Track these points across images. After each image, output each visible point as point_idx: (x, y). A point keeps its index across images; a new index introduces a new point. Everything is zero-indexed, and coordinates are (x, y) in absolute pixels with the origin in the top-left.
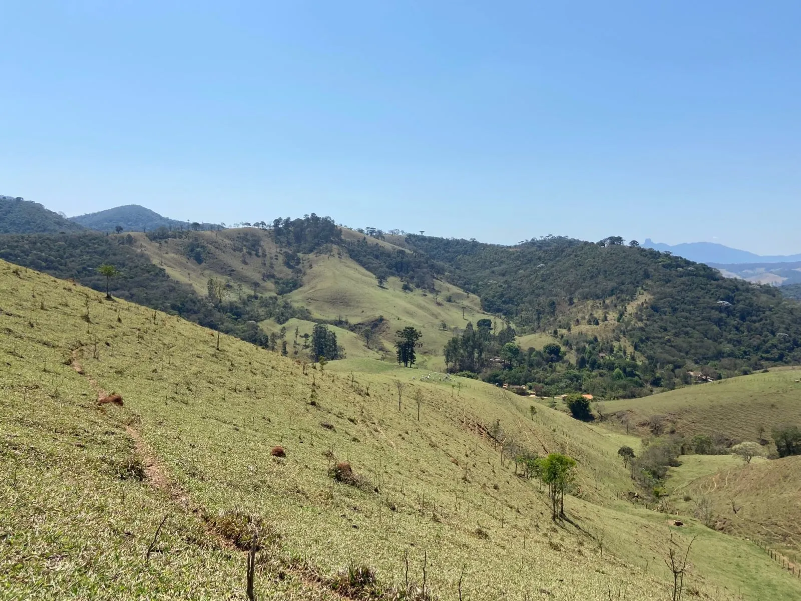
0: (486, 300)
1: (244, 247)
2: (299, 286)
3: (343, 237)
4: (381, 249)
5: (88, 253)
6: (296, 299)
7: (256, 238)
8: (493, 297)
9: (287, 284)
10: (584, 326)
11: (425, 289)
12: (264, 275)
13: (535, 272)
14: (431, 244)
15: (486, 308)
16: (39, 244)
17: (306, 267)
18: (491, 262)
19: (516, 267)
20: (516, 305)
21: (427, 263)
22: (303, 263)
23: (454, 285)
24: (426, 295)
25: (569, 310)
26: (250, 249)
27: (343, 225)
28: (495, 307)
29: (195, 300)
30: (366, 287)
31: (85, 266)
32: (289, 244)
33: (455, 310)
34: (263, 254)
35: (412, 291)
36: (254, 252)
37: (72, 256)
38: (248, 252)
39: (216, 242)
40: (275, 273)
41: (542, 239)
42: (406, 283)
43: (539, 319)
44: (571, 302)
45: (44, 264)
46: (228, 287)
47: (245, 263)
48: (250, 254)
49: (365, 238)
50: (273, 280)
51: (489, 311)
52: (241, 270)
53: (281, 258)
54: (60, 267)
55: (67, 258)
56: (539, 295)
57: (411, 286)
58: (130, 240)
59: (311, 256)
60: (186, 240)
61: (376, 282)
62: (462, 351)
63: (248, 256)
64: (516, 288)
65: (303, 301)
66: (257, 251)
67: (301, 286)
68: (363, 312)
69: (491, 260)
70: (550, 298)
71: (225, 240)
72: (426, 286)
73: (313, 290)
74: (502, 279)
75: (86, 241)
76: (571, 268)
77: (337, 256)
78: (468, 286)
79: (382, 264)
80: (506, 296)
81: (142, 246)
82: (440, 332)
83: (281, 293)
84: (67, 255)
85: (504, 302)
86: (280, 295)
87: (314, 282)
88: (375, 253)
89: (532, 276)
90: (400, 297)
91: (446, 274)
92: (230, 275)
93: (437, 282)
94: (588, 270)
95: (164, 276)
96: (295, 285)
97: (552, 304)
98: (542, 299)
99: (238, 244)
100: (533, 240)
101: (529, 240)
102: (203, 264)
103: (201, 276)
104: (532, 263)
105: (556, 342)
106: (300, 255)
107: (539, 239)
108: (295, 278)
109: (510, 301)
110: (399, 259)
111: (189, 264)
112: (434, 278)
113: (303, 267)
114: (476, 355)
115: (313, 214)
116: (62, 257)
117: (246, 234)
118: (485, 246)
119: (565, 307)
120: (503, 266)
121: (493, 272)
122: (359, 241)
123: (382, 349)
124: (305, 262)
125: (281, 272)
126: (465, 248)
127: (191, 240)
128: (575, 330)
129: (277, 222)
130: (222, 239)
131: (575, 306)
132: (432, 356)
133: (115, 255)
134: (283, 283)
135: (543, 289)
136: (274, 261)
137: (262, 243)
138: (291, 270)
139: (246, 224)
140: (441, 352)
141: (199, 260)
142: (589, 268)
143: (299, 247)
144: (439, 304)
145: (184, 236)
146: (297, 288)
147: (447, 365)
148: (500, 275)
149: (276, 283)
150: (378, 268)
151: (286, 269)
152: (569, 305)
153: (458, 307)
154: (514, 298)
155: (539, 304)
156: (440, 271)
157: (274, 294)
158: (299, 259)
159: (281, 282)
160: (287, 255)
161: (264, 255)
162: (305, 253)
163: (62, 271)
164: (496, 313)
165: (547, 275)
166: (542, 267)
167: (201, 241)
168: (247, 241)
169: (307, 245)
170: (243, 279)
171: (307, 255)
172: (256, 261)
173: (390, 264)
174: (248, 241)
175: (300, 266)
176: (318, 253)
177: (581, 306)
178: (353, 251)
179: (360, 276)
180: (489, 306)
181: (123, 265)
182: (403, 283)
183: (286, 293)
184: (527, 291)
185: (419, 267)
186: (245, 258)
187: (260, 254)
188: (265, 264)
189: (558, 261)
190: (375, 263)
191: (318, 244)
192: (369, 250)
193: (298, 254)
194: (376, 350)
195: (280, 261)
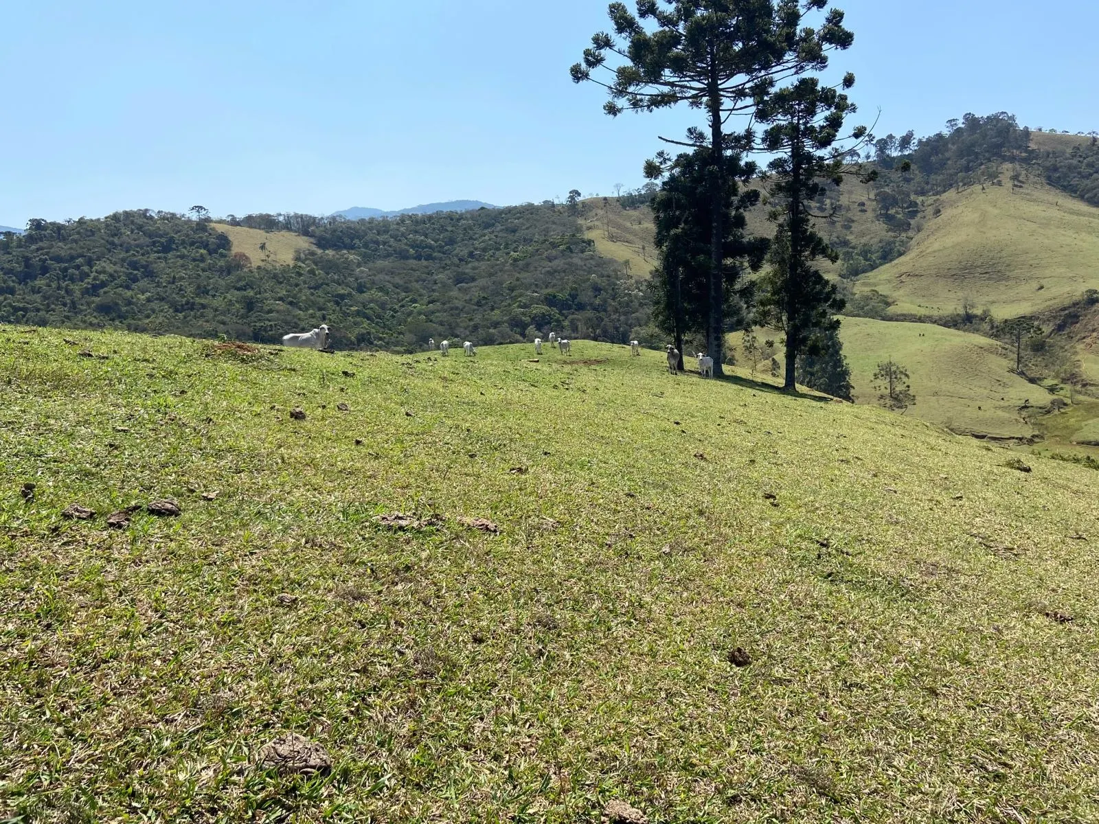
2: (896, 254)
9: (865, 253)
30: (1070, 233)
40: (850, 237)
53: (872, 206)
67: (900, 254)
68: (1042, 288)
77: (1008, 184)
83: (852, 274)
86: (850, 276)
96: (888, 255)
108: (892, 240)
115: (969, 116)
124: (927, 209)
125: (864, 232)
134: (859, 254)
136: (855, 214)
137: (840, 187)
138: (887, 226)
146: (891, 260)
149: (849, 254)
151: (878, 227)
158: (914, 205)
159: (857, 251)
160: (884, 200)
161: (837, 207)
162: (932, 193)
171: (935, 197)
175: (915, 218)
183: (864, 271)
193: (914, 197)
195: (870, 215)
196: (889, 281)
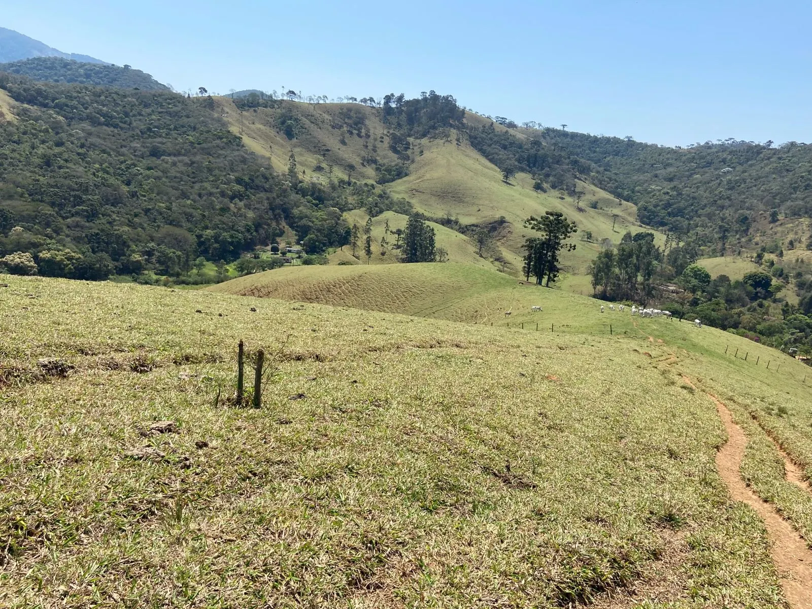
0: (645, 209)
1: (345, 125)
2: (404, 174)
3: (465, 121)
4: (511, 138)
6: (398, 190)
7: (360, 116)
8: (656, 206)
9: (389, 171)
10: (802, 252)
11: (563, 189)
12: (364, 159)
13: (718, 177)
14: (573, 141)
15: (645, 219)
17: (416, 153)
18: (652, 165)
19: (688, 171)
20: (687, 219)
21: (569, 158)
22: (413, 149)
23: (601, 188)
24: (563, 199)
25: (772, 228)
26: (351, 126)
27: (467, 109)
28: (657, 219)
30: (487, 180)
32: (399, 125)
33: (602, 219)
34: (366, 134)
35: (545, 191)
36: (355, 132)
37: (140, 114)
38: (349, 131)
39: (312, 116)
40: (378, 158)
41: (720, 143)
42: (539, 181)
43: (724, 238)
44: (774, 219)
46: (319, 169)
47: (343, 142)
48: (351, 133)
49: (492, 123)
50: (374, 166)
51: (648, 224)
52: (338, 151)
53: (387, 140)
55: (134, 116)
56: (722, 207)
57: (545, 185)
58: (212, 105)
59: (424, 141)
60: (279, 111)
61: (500, 175)
62: (617, 270)
63: (348, 135)
64: (688, 196)
65: (406, 192)
66: (359, 130)
67: (406, 175)
68: (479, 210)
69: (654, 162)
70: (741, 211)
71: (324, 115)
72: (565, 187)
73: (420, 180)
74: (667, 186)
75: (160, 100)
76: (773, 173)
77: (455, 142)
78: (621, 193)
79: (511, 156)
80: (675, 206)
82: (583, 243)
83: (382, 182)
85: (669, 214)
86: (380, 184)
87: (422, 171)
88: (503, 142)
89: (713, 183)
90: (530, 197)
91: (592, 174)
92: (324, 155)
93: (580, 185)
94: (802, 177)
96: (400, 174)
97: (744, 220)
98: (727, 213)
99: (338, 121)
100: (707, 143)
101: (702, 144)
102: (295, 140)
104: (713, 166)
105: (761, 270)
106: (411, 140)
107: (715, 142)
109: (680, 212)
110: (533, 152)
111: (278, 139)
112: (576, 177)
113: (413, 153)
114: (640, 278)
115: (432, 92)
117: (350, 110)
118: (643, 146)
119: (764, 224)
120: (670, 169)
121: (656, 176)
122: (484, 127)
123: (498, 259)
124: (416, 148)
125: (385, 157)
126: (617, 147)
127: (284, 111)
128: (790, 256)
129: (388, 99)
130: (321, 113)
131: (781, 224)
132: (568, 275)
133: (188, 117)
134: (385, 170)
135: (730, 200)
136: (378, 144)
137: (367, 122)
138: (397, 156)
139: (352, 98)
140: (583, 269)
141: (289, 134)
142: (803, 174)
143: (411, 130)
144: (580, 210)
145: (276, 106)
146: (402, 178)
147: (595, 288)
148: (665, 179)
149: (377, 169)
150: (505, 160)
151: (391, 154)
152: (770, 222)
153: (606, 215)
154: (685, 209)
155: (723, 219)
156: (585, 170)
157: (372, 182)
158: (408, 144)
159: (383, 168)
160: (394, 138)
161: (368, 136)
162: (416, 138)
164: (658, 227)
165: (736, 182)
166: (728, 172)
167: (294, 113)
168: (348, 118)
169: (420, 129)
170: (337, 161)
171: (418, 141)
172: (356, 143)
173: (521, 156)
174: (350, 117)
175: (409, 152)
176: (431, 138)
177: (791, 225)
178: (476, 138)
179: (480, 167)
180: (648, 218)
182: (534, 181)
184: (705, 201)
185: (558, 162)
186: (344, 137)
187: (363, 134)
188: (367, 147)
189: (751, 166)
190: (503, 154)
191: (434, 127)
192: (496, 139)
193: (408, 138)
194: (492, 260)
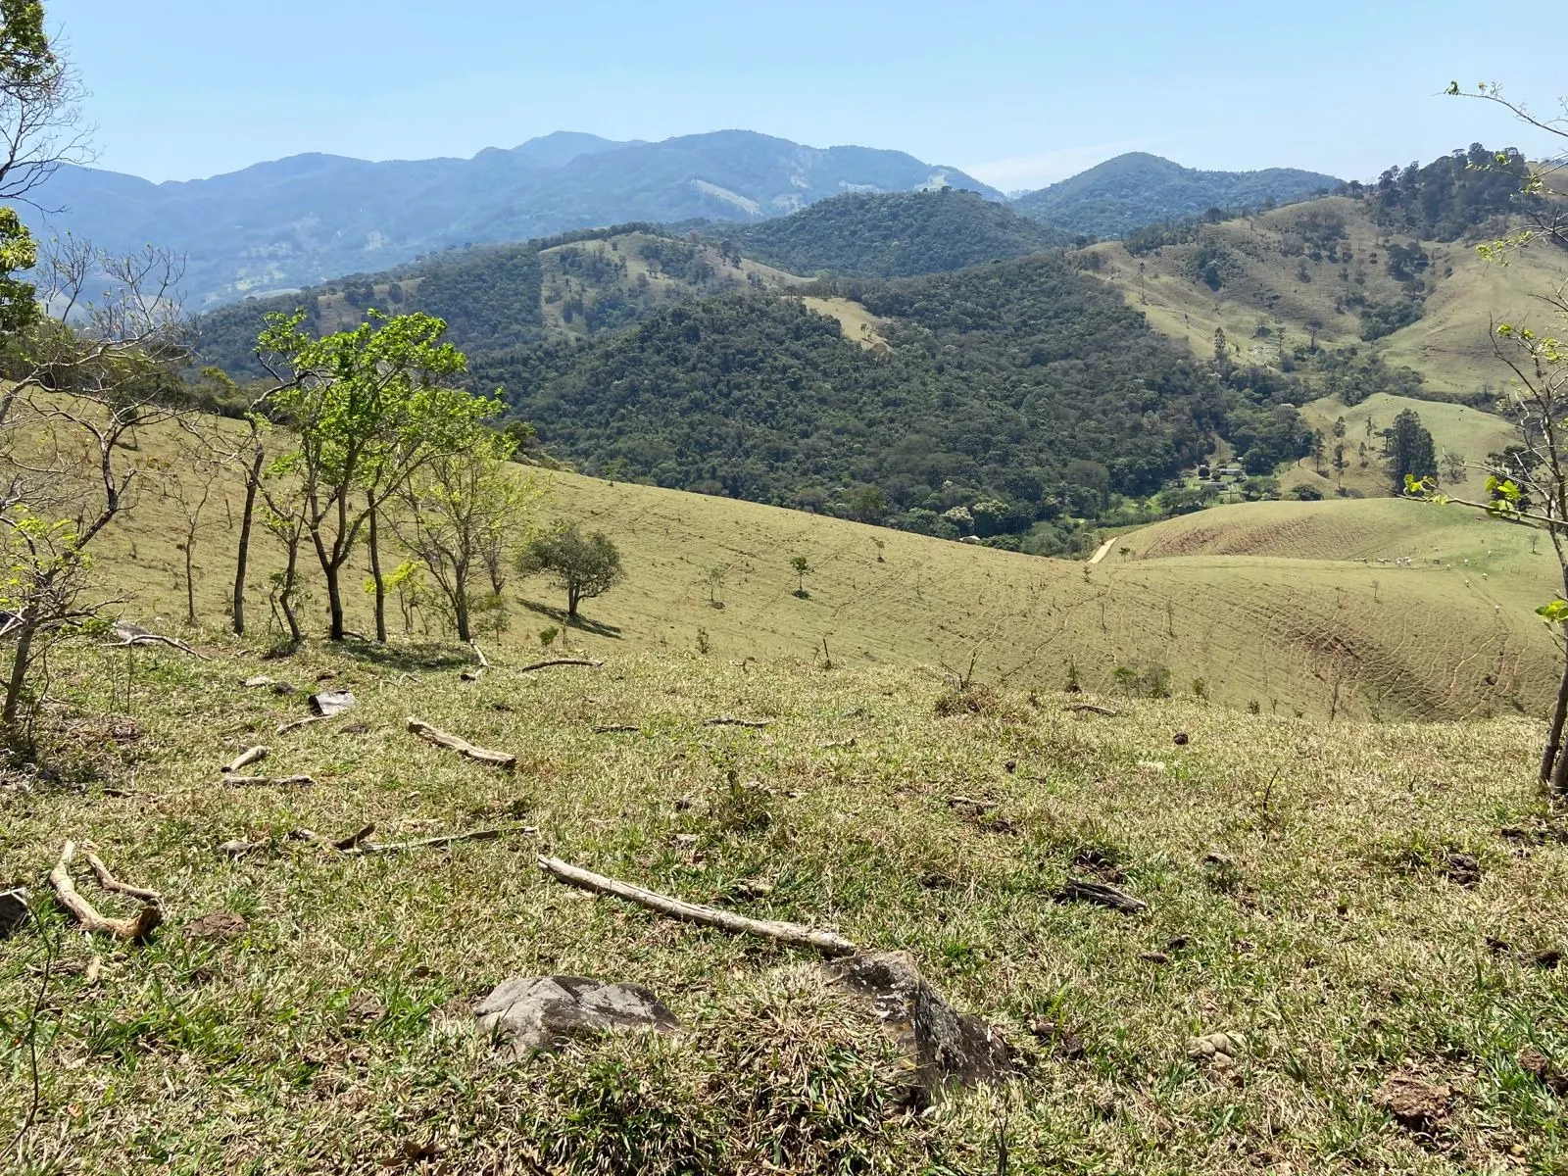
1: (1306, 246)
2: (1413, 318)
5: (1031, 293)
6: (1401, 348)
7: (1335, 222)
9: (1384, 316)
12: (1339, 301)
16: (963, 289)
17: (1439, 273)
22: (1433, 265)
26: (1317, 245)
29: (1188, 369)
31: (1025, 318)
34: (1345, 254)
36: (1325, 253)
37: (1008, 301)
38: (1310, 256)
39: (1248, 243)
40: (1366, 294)
45: (970, 321)
46: (1263, 332)
47: (1304, 278)
48: (1317, 258)
50: (1359, 309)
52: (1292, 294)
53: (1384, 259)
54: (991, 323)
58: (1096, 262)
59: (1457, 246)
60: (1194, 245)
63: (1311, 262)
66: (1332, 249)
67: (1418, 318)
71: (1268, 234)
73: (1439, 329)
75: (1029, 271)
81: (1113, 271)
83: (1372, 335)
84: (1002, 300)
86: (1367, 340)
87: (1448, 308)
92: (1270, 306)
95: (1141, 327)
96: (1406, 317)
99: (1294, 240)
102: (1222, 290)
103: (1215, 314)
106: (1428, 246)
108: (1407, 302)
111: (1195, 293)
113: (1434, 273)
115: (1476, 146)
116: (994, 307)
117: (1315, 215)
124: (1438, 262)
125: (1379, 290)
127: (1202, 245)
129: (1388, 176)
130: (1263, 232)
133: (1069, 294)
134: (1377, 315)
136: (1368, 268)
138: (1401, 284)
141: (1213, 282)
145: (1189, 238)
146: (1409, 324)
149: (1365, 315)
151: (1392, 283)
157: (1353, 340)
158: (1424, 256)
159: (1375, 311)
160: (1395, 251)
161: (1348, 256)
162: (1440, 241)
163: (993, 329)
167: (1220, 244)
168: (1313, 231)
169: (1449, 221)
170: (1293, 313)
171: (1444, 246)
172: (1328, 272)
174: (1315, 227)
175: (1425, 276)
176: (1471, 238)
181: (1081, 311)
183: (1383, 334)
186: (1305, 269)
187: (1339, 255)
188: (1345, 277)
191: (1476, 218)
193: (1423, 244)
195: (1381, 266)
196: (1414, 352)
